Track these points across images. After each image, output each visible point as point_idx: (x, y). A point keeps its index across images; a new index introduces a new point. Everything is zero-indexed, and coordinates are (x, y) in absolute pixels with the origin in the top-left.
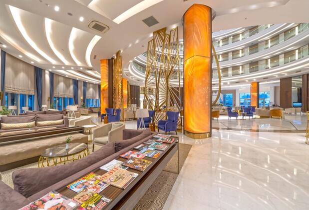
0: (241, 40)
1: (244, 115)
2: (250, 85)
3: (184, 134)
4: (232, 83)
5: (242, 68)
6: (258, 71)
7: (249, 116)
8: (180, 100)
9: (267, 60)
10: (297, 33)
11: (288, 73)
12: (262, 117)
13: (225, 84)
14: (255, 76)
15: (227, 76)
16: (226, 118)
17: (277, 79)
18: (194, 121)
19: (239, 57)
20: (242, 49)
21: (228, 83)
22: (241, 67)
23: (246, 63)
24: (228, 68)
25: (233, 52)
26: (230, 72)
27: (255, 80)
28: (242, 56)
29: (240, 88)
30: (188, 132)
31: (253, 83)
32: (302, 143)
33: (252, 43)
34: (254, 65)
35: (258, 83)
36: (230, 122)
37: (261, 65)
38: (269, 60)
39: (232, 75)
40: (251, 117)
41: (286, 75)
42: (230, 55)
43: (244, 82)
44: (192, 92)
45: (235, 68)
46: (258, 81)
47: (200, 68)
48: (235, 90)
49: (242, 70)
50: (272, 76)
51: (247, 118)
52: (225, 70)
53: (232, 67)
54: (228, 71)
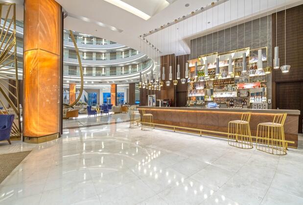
0: (103, 44)
1: (102, 112)
2: (110, 86)
3: (23, 141)
4: (96, 83)
5: (105, 70)
6: (115, 75)
7: (106, 113)
8: (17, 98)
9: (122, 67)
10: (138, 53)
11: (133, 79)
12: (115, 113)
13: (89, 83)
14: (114, 79)
15: (91, 75)
16: (86, 116)
17: (127, 84)
18: (37, 123)
19: (102, 60)
20: (105, 53)
21: (93, 82)
22: (103, 69)
23: (108, 67)
24: (92, 67)
25: (97, 53)
26: (94, 72)
27: (114, 82)
28: (105, 60)
29: (103, 88)
30: (30, 138)
31: (112, 85)
32: (127, 128)
33: (112, 50)
34: (113, 69)
35: (116, 85)
36: (89, 120)
37: (118, 71)
38: (123, 68)
39: (96, 75)
40: (107, 114)
41: (132, 81)
42: (94, 56)
43: (105, 83)
44: (34, 90)
45: (99, 69)
46: (116, 83)
47: (46, 64)
48: (99, 90)
49: (105, 72)
50: (124, 81)
51: (104, 114)
52: (90, 68)
53: (96, 67)
54: (92, 70)
